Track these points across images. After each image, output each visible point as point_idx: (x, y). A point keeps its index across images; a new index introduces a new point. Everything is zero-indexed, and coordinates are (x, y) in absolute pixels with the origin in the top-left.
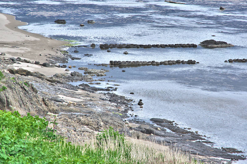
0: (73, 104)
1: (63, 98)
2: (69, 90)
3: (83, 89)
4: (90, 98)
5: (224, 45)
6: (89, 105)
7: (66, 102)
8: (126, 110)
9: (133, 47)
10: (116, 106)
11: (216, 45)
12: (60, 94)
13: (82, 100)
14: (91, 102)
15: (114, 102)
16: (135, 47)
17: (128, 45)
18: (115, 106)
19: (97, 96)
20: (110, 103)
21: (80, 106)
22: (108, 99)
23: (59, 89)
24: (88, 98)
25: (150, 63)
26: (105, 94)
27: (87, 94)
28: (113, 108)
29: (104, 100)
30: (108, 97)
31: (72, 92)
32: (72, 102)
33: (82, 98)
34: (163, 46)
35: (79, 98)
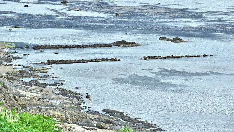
0: (34, 98)
1: (23, 93)
2: (25, 86)
3: (36, 85)
4: (44, 93)
5: (134, 45)
6: (47, 99)
7: (28, 97)
8: (79, 103)
9: (61, 48)
10: (70, 100)
11: (127, 44)
12: (19, 90)
13: (39, 95)
14: (47, 97)
15: (66, 96)
16: (62, 48)
17: (55, 46)
18: (68, 99)
19: (50, 91)
20: (63, 97)
21: (40, 100)
22: (60, 93)
23: (17, 85)
24: (43, 93)
25: (81, 61)
26: (55, 89)
27: (41, 89)
28: (67, 101)
29: (57, 94)
30: (59, 91)
31: (28, 87)
32: (32, 97)
33: (39, 93)
34: (84, 46)
35: (36, 93)
